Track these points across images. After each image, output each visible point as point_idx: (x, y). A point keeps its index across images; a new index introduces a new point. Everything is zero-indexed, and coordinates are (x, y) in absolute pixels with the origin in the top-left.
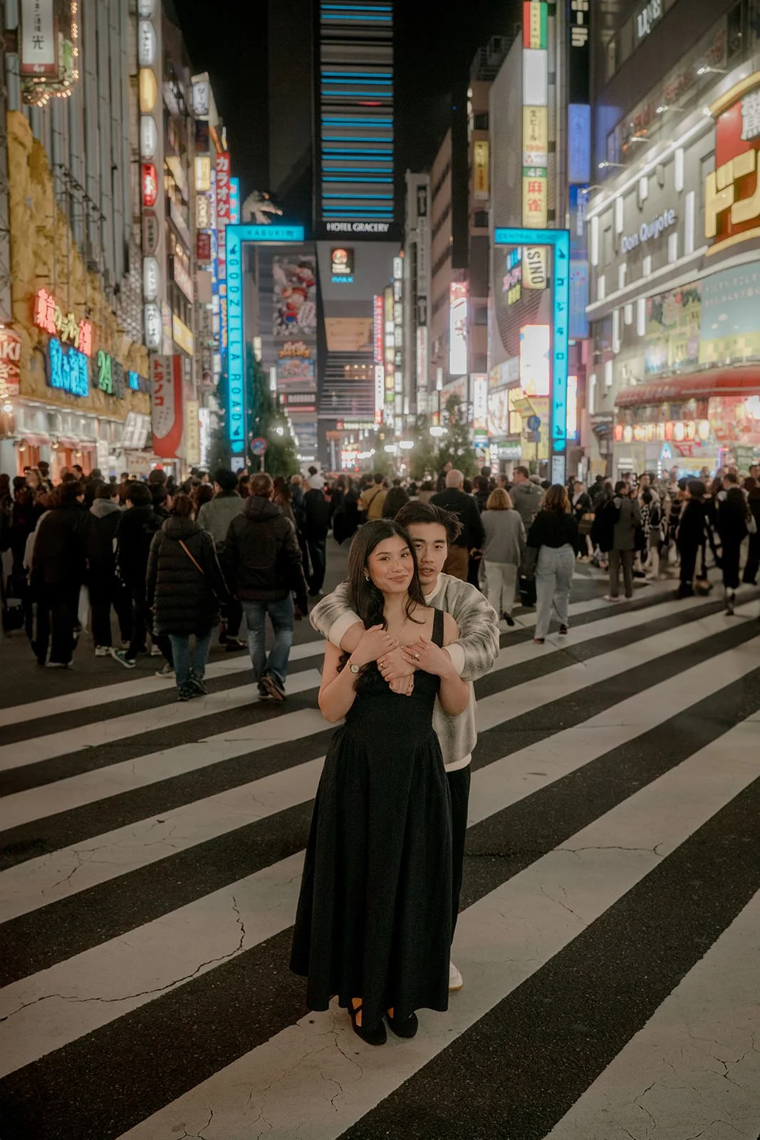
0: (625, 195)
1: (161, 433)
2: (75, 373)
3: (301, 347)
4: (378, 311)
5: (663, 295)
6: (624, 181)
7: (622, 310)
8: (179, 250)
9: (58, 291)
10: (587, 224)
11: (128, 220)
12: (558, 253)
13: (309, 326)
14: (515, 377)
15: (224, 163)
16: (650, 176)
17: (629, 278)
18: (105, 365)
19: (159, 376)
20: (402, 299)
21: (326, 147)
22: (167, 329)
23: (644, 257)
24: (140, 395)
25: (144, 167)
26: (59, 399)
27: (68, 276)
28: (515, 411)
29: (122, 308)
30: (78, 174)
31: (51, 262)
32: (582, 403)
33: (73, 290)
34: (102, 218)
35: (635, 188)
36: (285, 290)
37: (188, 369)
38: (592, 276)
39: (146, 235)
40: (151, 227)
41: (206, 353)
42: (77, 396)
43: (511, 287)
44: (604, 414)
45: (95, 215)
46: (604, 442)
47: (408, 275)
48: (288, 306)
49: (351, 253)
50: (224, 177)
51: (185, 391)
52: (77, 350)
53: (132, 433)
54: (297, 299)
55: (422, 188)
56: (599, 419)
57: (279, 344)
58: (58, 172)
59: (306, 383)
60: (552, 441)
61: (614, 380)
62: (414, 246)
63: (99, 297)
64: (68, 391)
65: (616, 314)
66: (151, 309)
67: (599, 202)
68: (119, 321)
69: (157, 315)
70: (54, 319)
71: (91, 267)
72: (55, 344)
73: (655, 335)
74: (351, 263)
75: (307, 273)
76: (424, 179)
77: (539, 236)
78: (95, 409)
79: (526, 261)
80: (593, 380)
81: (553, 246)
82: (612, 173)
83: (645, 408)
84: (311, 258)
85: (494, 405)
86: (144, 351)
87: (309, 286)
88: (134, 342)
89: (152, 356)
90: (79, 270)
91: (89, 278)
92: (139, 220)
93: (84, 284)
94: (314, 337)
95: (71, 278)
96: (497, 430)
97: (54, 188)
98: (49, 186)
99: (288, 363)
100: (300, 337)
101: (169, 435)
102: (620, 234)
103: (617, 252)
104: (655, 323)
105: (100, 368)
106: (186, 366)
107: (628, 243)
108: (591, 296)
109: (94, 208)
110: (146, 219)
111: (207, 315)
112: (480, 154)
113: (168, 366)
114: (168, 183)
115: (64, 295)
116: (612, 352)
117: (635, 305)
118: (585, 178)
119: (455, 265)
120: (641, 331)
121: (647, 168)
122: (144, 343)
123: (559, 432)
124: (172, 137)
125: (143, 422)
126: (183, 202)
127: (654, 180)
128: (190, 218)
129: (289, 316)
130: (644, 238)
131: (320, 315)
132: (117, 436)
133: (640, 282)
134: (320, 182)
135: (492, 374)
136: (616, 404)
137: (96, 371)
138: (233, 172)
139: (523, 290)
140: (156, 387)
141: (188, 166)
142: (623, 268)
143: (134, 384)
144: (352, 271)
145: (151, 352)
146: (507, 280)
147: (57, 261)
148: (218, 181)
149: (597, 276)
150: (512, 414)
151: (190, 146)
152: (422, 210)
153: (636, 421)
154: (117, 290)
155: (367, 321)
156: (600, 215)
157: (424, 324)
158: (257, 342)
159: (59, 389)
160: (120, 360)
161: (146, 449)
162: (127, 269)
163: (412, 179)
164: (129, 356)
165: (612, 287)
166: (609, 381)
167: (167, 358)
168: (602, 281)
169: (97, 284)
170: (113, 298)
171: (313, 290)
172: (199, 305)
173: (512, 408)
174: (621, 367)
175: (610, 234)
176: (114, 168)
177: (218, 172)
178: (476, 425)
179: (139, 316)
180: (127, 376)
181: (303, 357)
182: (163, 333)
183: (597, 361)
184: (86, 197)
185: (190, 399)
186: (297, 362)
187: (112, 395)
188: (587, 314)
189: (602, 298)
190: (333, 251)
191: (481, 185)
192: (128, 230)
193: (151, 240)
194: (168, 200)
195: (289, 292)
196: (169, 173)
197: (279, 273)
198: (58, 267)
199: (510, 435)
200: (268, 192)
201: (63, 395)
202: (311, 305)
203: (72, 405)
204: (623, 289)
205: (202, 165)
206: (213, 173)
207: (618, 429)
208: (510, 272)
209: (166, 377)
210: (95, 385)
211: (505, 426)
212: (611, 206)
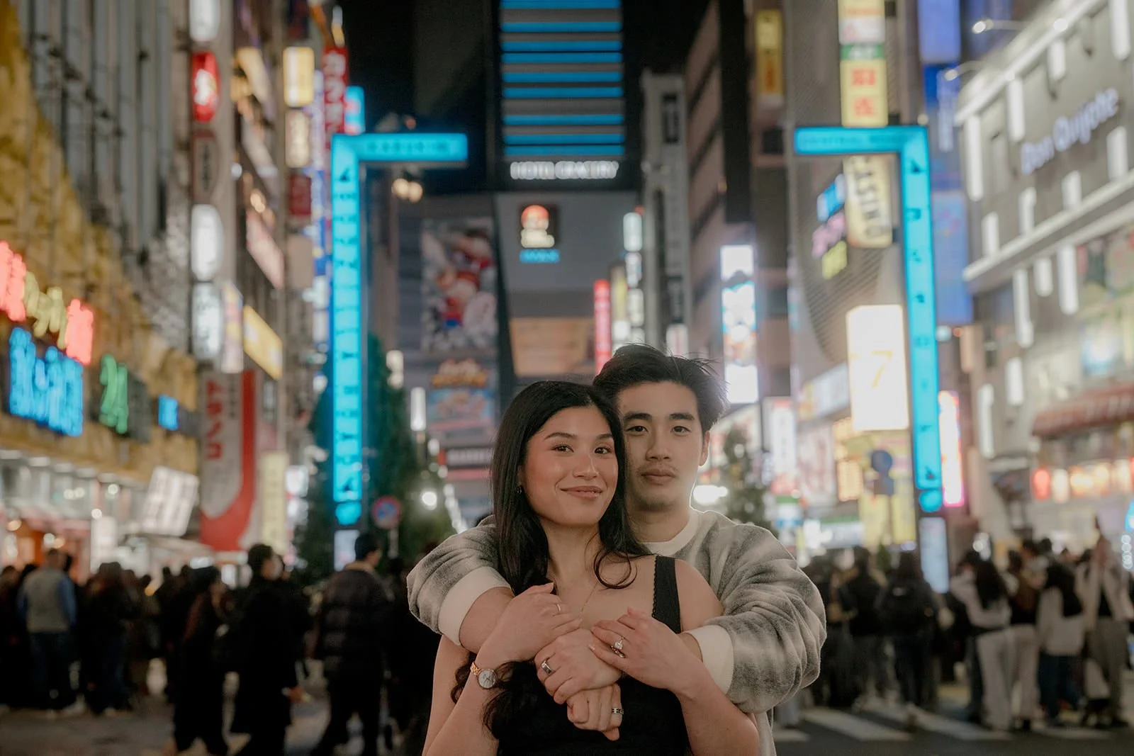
0: (1024, 75)
1: (214, 508)
2: (57, 393)
3: (470, 370)
4: (601, 306)
5: (1106, 238)
6: (1022, 51)
7: (1031, 271)
8: (257, 201)
9: (32, 251)
10: (958, 131)
11: (167, 143)
12: (907, 165)
13: (484, 334)
14: (842, 400)
15: (338, 63)
16: (1067, 37)
17: (1041, 215)
18: (115, 382)
19: (215, 408)
20: (641, 285)
21: (508, 43)
22: (233, 328)
23: (1066, 173)
24: (179, 440)
25: (197, 58)
26: (23, 437)
27: (52, 225)
28: (848, 459)
29: (152, 290)
30: (77, 56)
31: (21, 198)
32: (969, 439)
33: (61, 251)
34: (118, 133)
35: (1042, 61)
36: (441, 275)
37: (269, 401)
38: (973, 216)
39: (199, 168)
40: (206, 157)
41: (303, 374)
42: (59, 433)
43: (829, 247)
44: (1012, 455)
45: (105, 127)
46: (1016, 507)
47: (651, 242)
48: (450, 302)
49: (554, 214)
50: (337, 87)
51: (262, 437)
52: (63, 352)
53: (161, 507)
54: (463, 289)
55: (670, 98)
56: (1004, 465)
57: (433, 364)
58: (41, 48)
59: (478, 431)
60: (918, 493)
61: (1026, 393)
62: (659, 196)
63: (109, 267)
64: (42, 425)
65: (1020, 280)
66: (204, 295)
67: (979, 89)
68: (146, 310)
69: (215, 301)
70: (22, 295)
71: (97, 216)
72: (20, 339)
73: (1095, 309)
74: (553, 230)
75: (480, 247)
76: (675, 83)
77: (873, 139)
78: (92, 459)
79: (854, 201)
80: (985, 396)
81: (899, 155)
82: (997, 39)
83: (1087, 436)
84: (485, 223)
85: (809, 452)
86: (190, 364)
87: (484, 265)
88: (171, 350)
89: (206, 375)
90: (74, 218)
91: (90, 232)
92: (186, 147)
93: (81, 240)
94: (493, 353)
95: (58, 231)
96: (816, 495)
97: (32, 76)
98: (22, 71)
99: (448, 397)
100: (470, 352)
101: (230, 511)
102: (1020, 143)
103: (1015, 172)
104: (1094, 289)
105: (104, 387)
106: (268, 398)
107: (1033, 156)
108: (973, 251)
109: (105, 115)
110: (199, 145)
111: (306, 310)
112: (767, 34)
113: (232, 390)
114: (239, 90)
115: (43, 258)
116: (1016, 344)
117: (1055, 261)
118: (950, 50)
119: (731, 218)
120: (1070, 302)
121: (1060, 25)
122: (190, 350)
123: (930, 476)
124: (246, 16)
125: (184, 487)
126: (266, 123)
127: (1076, 44)
128: (278, 149)
129: (451, 318)
130: (1063, 144)
131: (503, 316)
132: (133, 512)
133: (1060, 220)
134: (499, 97)
135: (801, 397)
136: (1035, 433)
137: (96, 391)
138: (353, 77)
139: (851, 250)
140: (207, 425)
141: (274, 64)
142: (1028, 198)
143: (169, 417)
144: (556, 240)
145: (204, 366)
146: (821, 238)
147: (33, 199)
148: (326, 93)
149: (982, 216)
150: (843, 467)
151: (278, 30)
152: (672, 133)
153: (1073, 460)
154: (143, 258)
155: (583, 324)
156: (981, 112)
157: (679, 321)
158: (395, 359)
159: (26, 419)
160: (144, 375)
161: (188, 536)
162: (161, 225)
163: (653, 86)
164: (163, 372)
165: (1010, 231)
166: (1016, 394)
167: (231, 376)
168: (991, 225)
169: (106, 244)
170: (136, 272)
171: (490, 274)
172: (291, 294)
173: (841, 453)
174: (1037, 368)
175: (1000, 145)
176: (142, 56)
177: (326, 77)
178: (779, 488)
179: (183, 305)
180: (155, 407)
181: (473, 387)
182: (224, 335)
183: (991, 360)
184: (90, 95)
185: (272, 449)
186: (463, 394)
187: (126, 436)
188: (966, 284)
189: (994, 250)
190: (522, 208)
191: (770, 83)
192: (165, 163)
193: (206, 178)
194: (238, 118)
195: (450, 278)
196: (241, 73)
197: (432, 248)
198: (34, 210)
199: (840, 503)
200: (414, 115)
201: (32, 431)
202: (487, 301)
203: (49, 450)
204: (1030, 234)
205: (298, 61)
206: (319, 77)
207: (1040, 478)
208: (826, 223)
209: (226, 409)
210: (93, 414)
211: (829, 487)
212: (1001, 96)
